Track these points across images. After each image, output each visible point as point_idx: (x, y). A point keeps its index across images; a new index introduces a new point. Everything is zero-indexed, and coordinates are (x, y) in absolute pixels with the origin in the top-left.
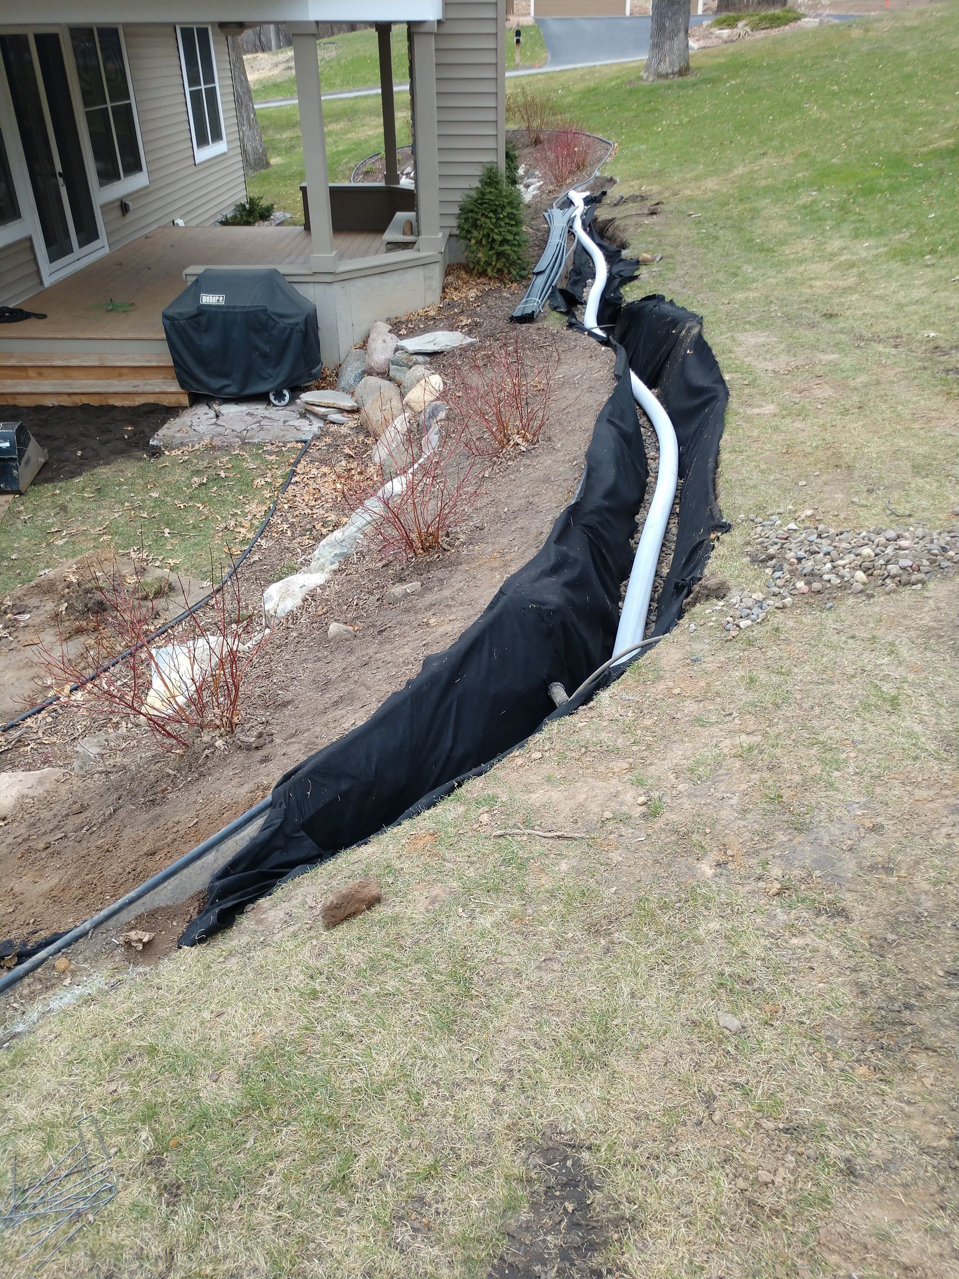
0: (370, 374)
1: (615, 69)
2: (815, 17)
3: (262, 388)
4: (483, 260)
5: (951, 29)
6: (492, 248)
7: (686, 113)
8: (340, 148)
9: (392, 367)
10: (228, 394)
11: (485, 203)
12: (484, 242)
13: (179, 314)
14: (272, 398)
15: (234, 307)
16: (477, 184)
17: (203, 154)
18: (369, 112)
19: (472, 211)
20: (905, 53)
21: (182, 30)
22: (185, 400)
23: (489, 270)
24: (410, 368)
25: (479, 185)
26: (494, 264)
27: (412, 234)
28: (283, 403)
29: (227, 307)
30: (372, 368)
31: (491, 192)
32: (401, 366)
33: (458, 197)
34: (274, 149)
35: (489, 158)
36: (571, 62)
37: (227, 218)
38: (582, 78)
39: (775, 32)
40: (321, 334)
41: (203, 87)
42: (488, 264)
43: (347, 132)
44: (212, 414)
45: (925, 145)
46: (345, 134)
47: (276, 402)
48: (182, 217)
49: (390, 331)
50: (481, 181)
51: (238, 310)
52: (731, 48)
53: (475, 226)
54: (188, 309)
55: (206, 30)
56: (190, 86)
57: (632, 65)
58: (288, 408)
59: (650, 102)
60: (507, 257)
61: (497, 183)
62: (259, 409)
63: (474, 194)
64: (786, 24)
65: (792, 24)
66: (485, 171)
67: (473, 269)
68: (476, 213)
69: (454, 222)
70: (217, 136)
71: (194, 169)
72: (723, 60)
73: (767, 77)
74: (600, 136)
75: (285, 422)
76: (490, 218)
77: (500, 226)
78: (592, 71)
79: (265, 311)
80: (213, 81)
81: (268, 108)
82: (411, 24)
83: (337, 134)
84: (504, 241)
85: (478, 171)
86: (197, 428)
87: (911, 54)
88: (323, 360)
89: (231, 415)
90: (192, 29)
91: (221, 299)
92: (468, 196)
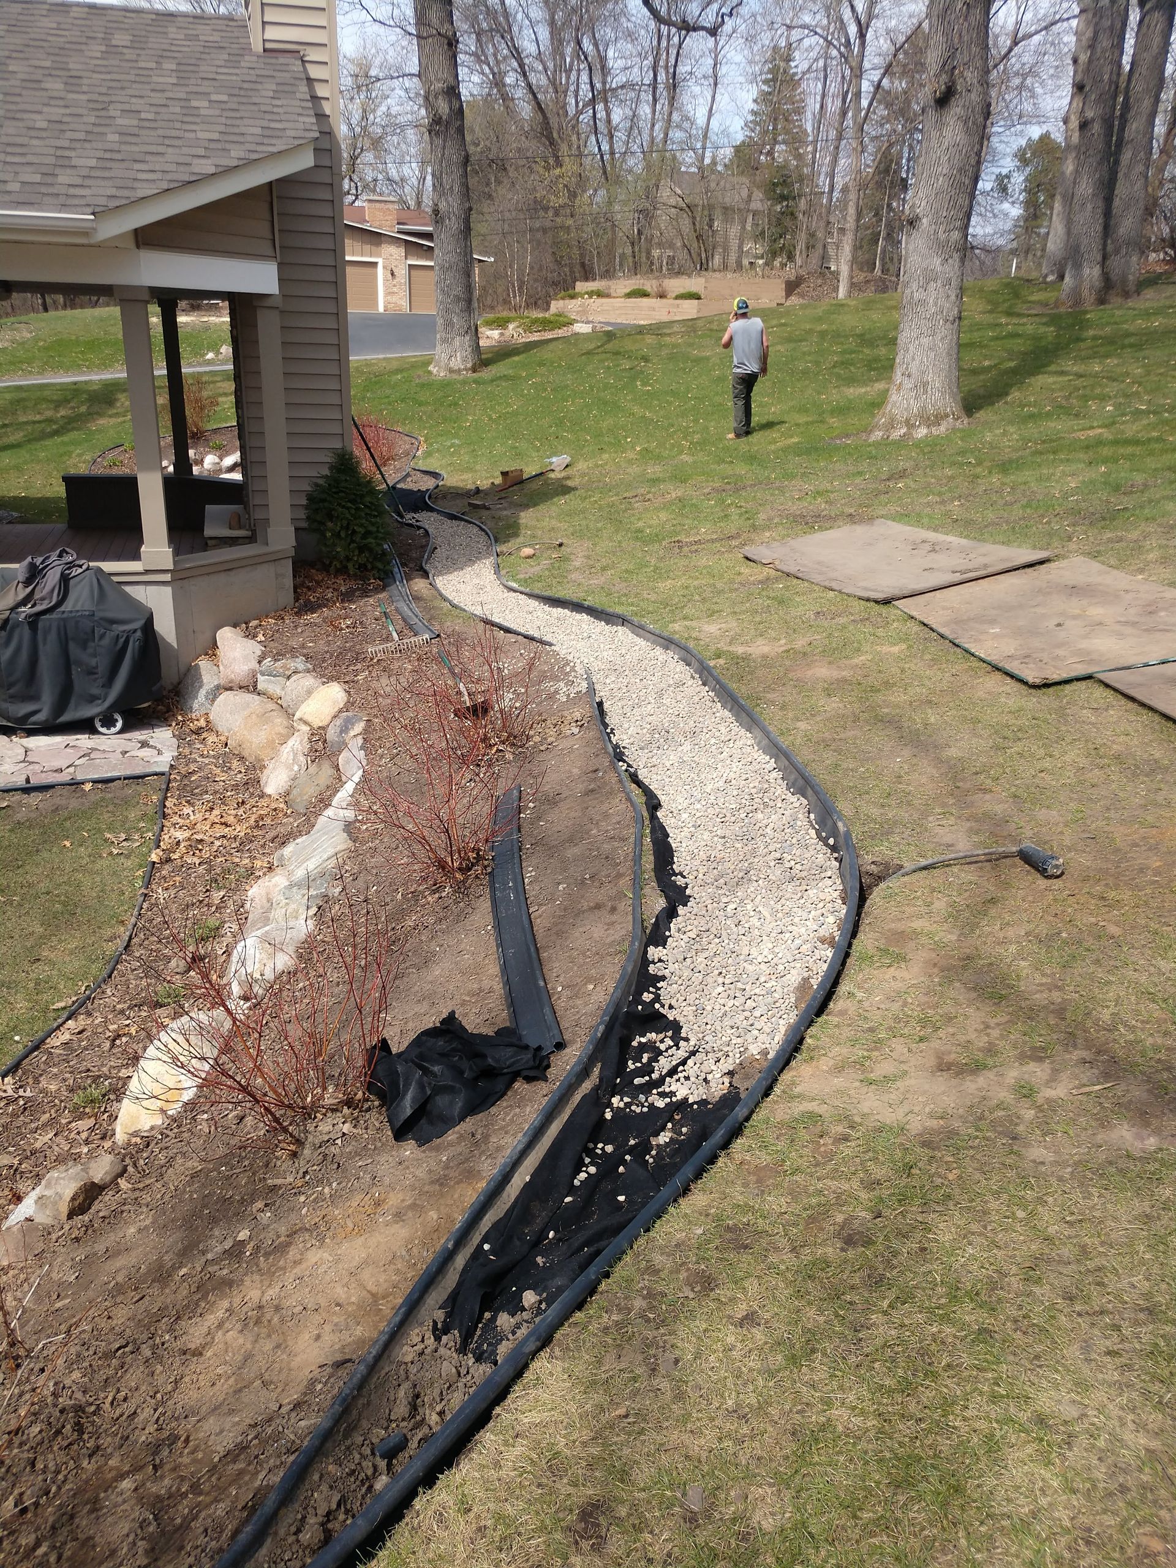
0: (229, 689)
2: (588, 322)
3: (85, 712)
4: (342, 554)
6: (353, 541)
7: (492, 408)
9: (260, 678)
11: (340, 492)
12: (343, 534)
14: (98, 725)
16: (326, 472)
19: (323, 501)
23: (350, 565)
24: (289, 678)
25: (329, 473)
28: (113, 730)
30: (230, 682)
31: (344, 480)
32: (275, 676)
33: (305, 486)
39: (547, 335)
42: (348, 559)
44: (18, 748)
47: (104, 730)
49: (246, 637)
50: (331, 468)
53: (330, 517)
58: (121, 736)
60: (371, 550)
62: (83, 741)
63: (323, 482)
64: (559, 328)
65: (567, 328)
67: (330, 565)
68: (330, 503)
69: (300, 514)
74: (400, 429)
75: (123, 753)
76: (348, 508)
77: (360, 517)
79: (92, 616)
84: (368, 533)
89: (43, 749)
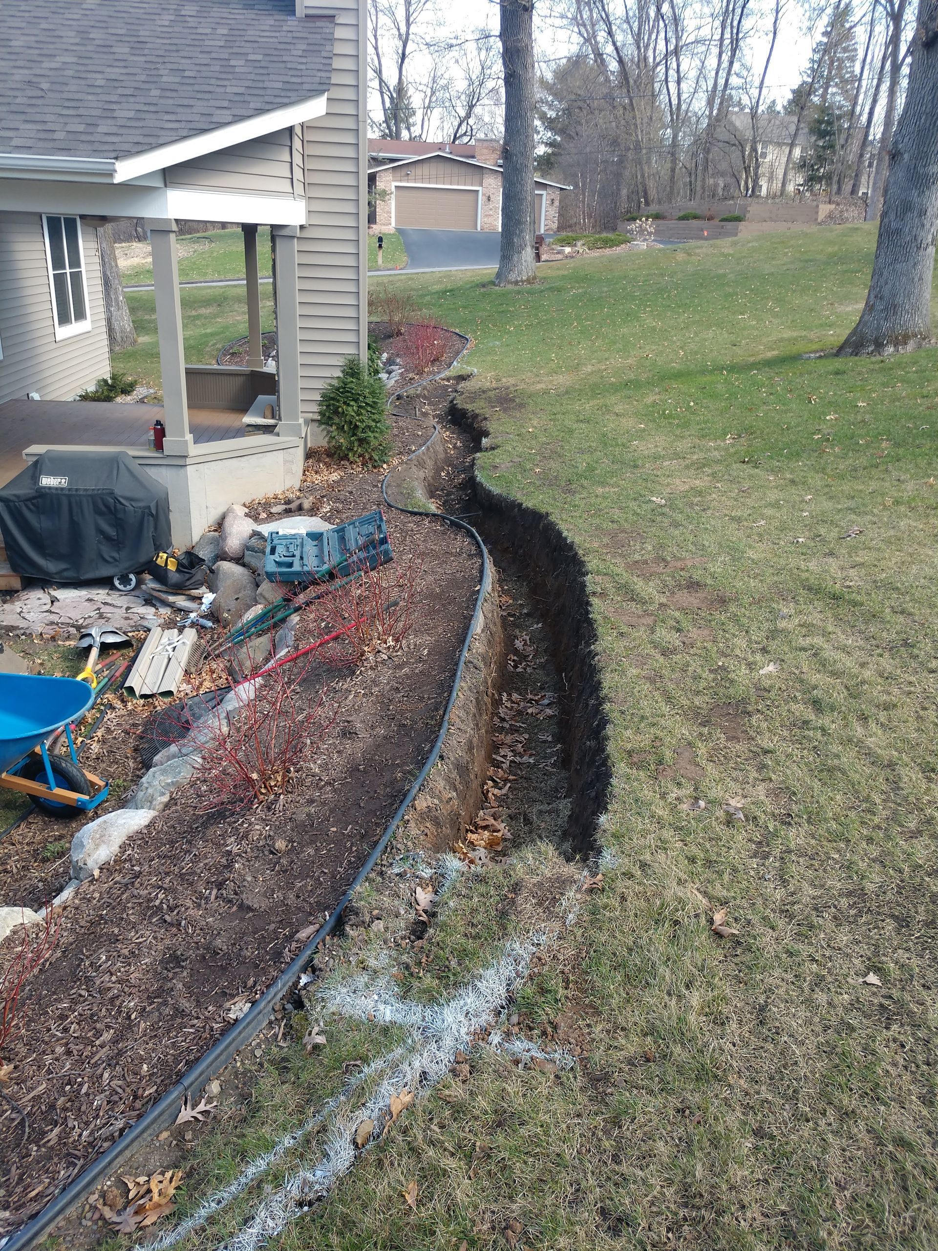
0: (224, 559)
1: (469, 274)
2: (644, 240)
3: (104, 571)
4: (345, 445)
5: (761, 257)
6: (354, 435)
8: (209, 331)
9: (247, 553)
10: (67, 578)
11: (348, 392)
12: (346, 428)
13: (15, 495)
14: (117, 583)
15: (77, 490)
16: (339, 374)
17: (63, 332)
18: (238, 300)
19: (333, 399)
20: (724, 276)
21: (49, 219)
22: (16, 583)
23: (351, 454)
25: (341, 375)
26: (355, 449)
27: (273, 417)
28: (129, 588)
29: (69, 490)
30: (226, 552)
31: (352, 382)
32: (256, 552)
33: (320, 384)
34: (143, 328)
35: (350, 350)
36: (429, 266)
37: (87, 393)
38: (440, 282)
39: (607, 251)
40: (172, 517)
41: (68, 271)
42: (350, 449)
43: (215, 316)
44: (46, 599)
45: (753, 355)
46: (215, 318)
47: (121, 587)
48: (37, 391)
49: (247, 515)
51: (81, 493)
52: (571, 264)
53: (336, 412)
54: (24, 491)
55: (75, 220)
56: (54, 269)
57: (485, 272)
58: (133, 593)
59: (502, 304)
60: (370, 443)
61: (358, 374)
62: (100, 594)
63: (335, 383)
64: (617, 246)
65: (623, 246)
66: (347, 362)
67: (335, 454)
68: (338, 401)
69: (315, 408)
70: (80, 315)
71: (55, 346)
72: (566, 273)
73: (606, 289)
74: (457, 331)
75: (128, 608)
76: (352, 406)
77: (362, 414)
78: (448, 275)
79: (111, 493)
80: (79, 266)
81: (139, 291)
82: (274, 227)
83: (206, 318)
84: (367, 428)
85: (341, 361)
86: (27, 616)
87: (730, 276)
88: (174, 543)
89: (67, 601)
90: (60, 218)
91: (63, 481)
92: (330, 385)
